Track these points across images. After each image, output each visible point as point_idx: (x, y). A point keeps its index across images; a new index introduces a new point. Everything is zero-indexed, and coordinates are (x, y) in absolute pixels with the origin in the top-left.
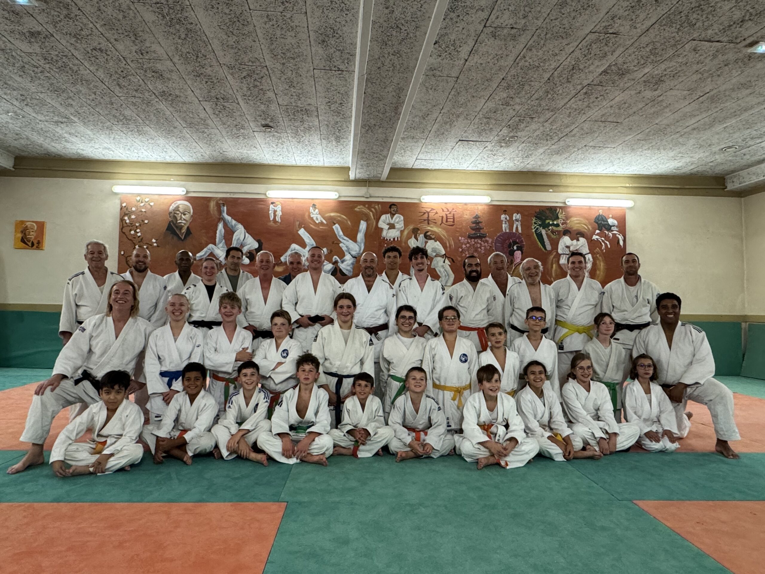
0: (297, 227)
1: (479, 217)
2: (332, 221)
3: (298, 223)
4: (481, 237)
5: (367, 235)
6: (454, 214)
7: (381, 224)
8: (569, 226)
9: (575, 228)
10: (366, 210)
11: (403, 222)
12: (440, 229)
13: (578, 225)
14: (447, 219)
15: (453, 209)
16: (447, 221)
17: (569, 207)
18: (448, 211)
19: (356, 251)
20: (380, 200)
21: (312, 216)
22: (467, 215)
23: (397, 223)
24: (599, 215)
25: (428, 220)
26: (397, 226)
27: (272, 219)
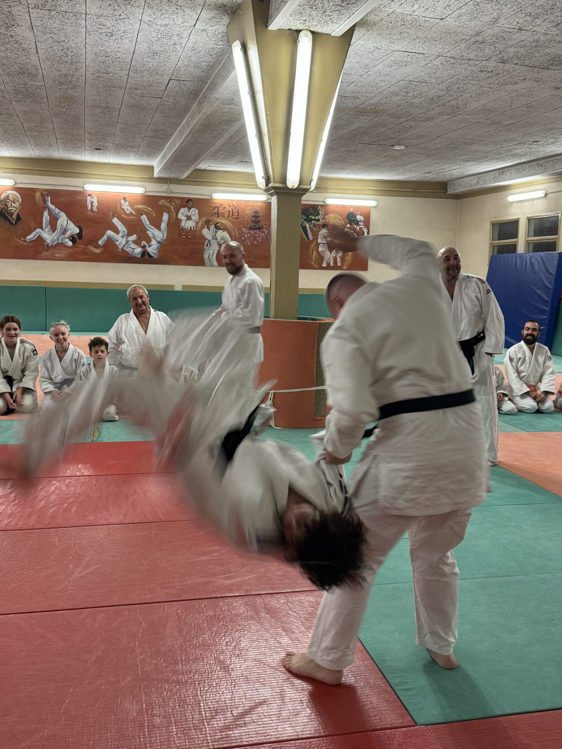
0: (111, 216)
1: (258, 212)
2: (140, 212)
3: (111, 213)
4: (259, 229)
5: (169, 224)
6: (238, 209)
7: (180, 216)
8: (327, 221)
9: (331, 223)
10: (168, 204)
11: (197, 215)
12: (227, 222)
13: (334, 220)
14: (233, 213)
15: (238, 205)
16: (233, 215)
17: (328, 205)
18: (234, 206)
19: (160, 238)
20: (179, 195)
21: (123, 207)
22: (248, 210)
23: (193, 215)
24: (350, 213)
25: (218, 214)
26: (193, 218)
27: (89, 209)
